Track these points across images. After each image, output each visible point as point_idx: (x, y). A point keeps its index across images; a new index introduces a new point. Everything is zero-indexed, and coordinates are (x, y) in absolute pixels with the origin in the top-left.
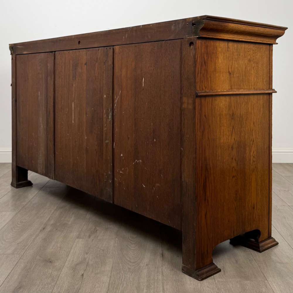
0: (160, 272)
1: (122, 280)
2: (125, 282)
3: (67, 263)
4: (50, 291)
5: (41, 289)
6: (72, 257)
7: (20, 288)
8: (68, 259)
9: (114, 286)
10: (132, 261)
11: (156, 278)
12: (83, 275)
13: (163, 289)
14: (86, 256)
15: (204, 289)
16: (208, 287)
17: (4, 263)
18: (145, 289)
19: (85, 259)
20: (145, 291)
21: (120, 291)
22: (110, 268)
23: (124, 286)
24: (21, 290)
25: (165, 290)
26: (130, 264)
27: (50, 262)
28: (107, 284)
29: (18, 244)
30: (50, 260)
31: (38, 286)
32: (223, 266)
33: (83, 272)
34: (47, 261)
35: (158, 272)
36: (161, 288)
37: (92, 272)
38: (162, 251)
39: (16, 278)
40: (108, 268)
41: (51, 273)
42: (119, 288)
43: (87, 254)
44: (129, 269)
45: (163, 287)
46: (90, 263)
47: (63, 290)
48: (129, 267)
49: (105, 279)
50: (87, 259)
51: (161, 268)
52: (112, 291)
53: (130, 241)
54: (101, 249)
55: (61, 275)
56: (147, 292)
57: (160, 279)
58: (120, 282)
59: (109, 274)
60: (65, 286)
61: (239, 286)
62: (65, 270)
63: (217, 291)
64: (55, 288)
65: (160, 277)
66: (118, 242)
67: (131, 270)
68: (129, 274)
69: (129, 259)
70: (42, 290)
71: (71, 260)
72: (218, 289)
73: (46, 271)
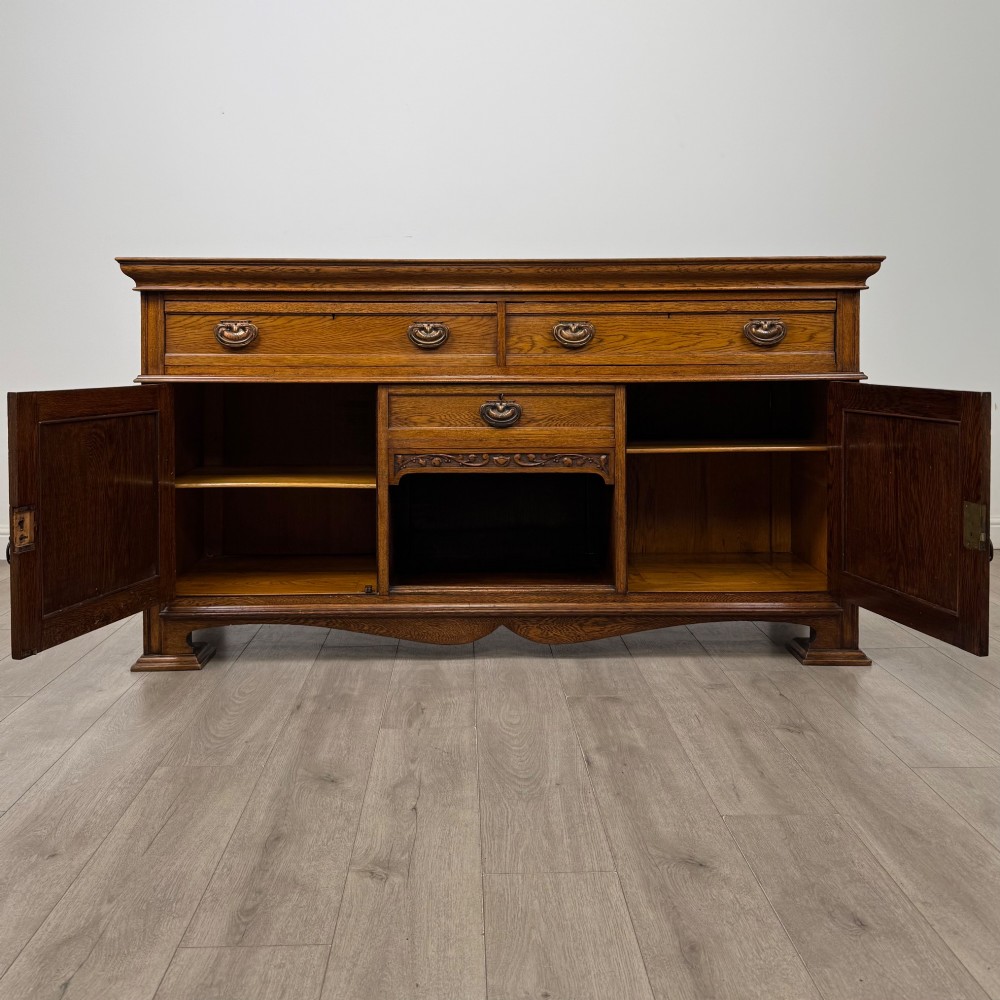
0: (591, 799)
1: (507, 817)
2: (516, 824)
3: (371, 784)
4: (350, 844)
5: (326, 841)
6: (381, 770)
7: (277, 839)
8: (372, 775)
9: (493, 832)
10: (521, 776)
11: (586, 814)
12: (415, 808)
13: (608, 837)
14: (412, 767)
15: (700, 833)
16: (708, 830)
17: (227, 786)
18: (565, 836)
19: (411, 774)
20: (566, 841)
21: (509, 842)
22: (475, 791)
23: (516, 832)
24: (281, 844)
25: (612, 837)
26: (520, 783)
27: (333, 781)
28: (476, 828)
30: (332, 778)
31: (319, 834)
32: (733, 785)
33: (414, 803)
34: (326, 780)
35: (586, 799)
36: (602, 835)
37: (435, 801)
38: (585, 754)
40: (469, 792)
41: (342, 806)
42: (507, 836)
43: (413, 761)
44: (520, 793)
45: (606, 831)
46: (426, 781)
47: (379, 845)
48: (519, 790)
49: (469, 815)
50: (417, 774)
52: (492, 843)
54: (443, 751)
55: (364, 809)
56: (571, 843)
57: (595, 814)
58: (505, 823)
59: (476, 806)
60: (380, 832)
62: (371, 799)
64: (358, 837)
65: (594, 810)
66: (480, 734)
67: (524, 797)
68: (522, 805)
69: (512, 772)
70: (329, 844)
71: (380, 776)
72: (732, 834)
73: (328, 801)
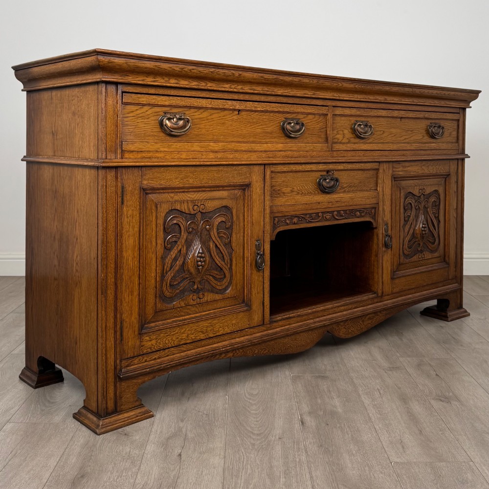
0: (302, 449)
1: (243, 462)
2: (249, 467)
3: (152, 437)
4: (132, 481)
5: (116, 478)
6: (159, 427)
7: (83, 477)
8: (153, 430)
9: (232, 473)
10: (255, 432)
11: (298, 460)
12: (180, 455)
13: (311, 477)
14: (181, 425)
15: (376, 475)
16: (381, 473)
17: (52, 437)
18: (282, 477)
19: (180, 430)
20: (282, 480)
21: (243, 481)
22: (223, 443)
23: (248, 473)
24: (85, 480)
25: (315, 478)
26: (254, 437)
27: (126, 434)
28: (221, 470)
29: (70, 406)
30: (126, 432)
31: (112, 473)
32: (400, 439)
33: (180, 451)
34: (121, 434)
35: (299, 449)
36: (308, 476)
37: (195, 450)
38: (301, 417)
39: (73, 461)
40: (218, 444)
41: (130, 453)
42: (242, 476)
43: (182, 421)
44: (253, 445)
45: (310, 473)
46: (190, 435)
47: (152, 481)
48: (252, 441)
49: (217, 461)
50: (184, 430)
51: (302, 443)
52: (231, 480)
53: (249, 401)
54: (204, 413)
55: (145, 455)
56: (286, 482)
57: (304, 460)
58: (241, 466)
59: (222, 453)
60: (154, 473)
61: (429, 471)
62: (150, 448)
63: (396, 478)
64: (139, 476)
65: (303, 458)
66: (230, 401)
67: (256, 447)
68: (254, 453)
69: (250, 429)
70: (118, 480)
71: (159, 431)
72: (398, 476)
73: (121, 448)
